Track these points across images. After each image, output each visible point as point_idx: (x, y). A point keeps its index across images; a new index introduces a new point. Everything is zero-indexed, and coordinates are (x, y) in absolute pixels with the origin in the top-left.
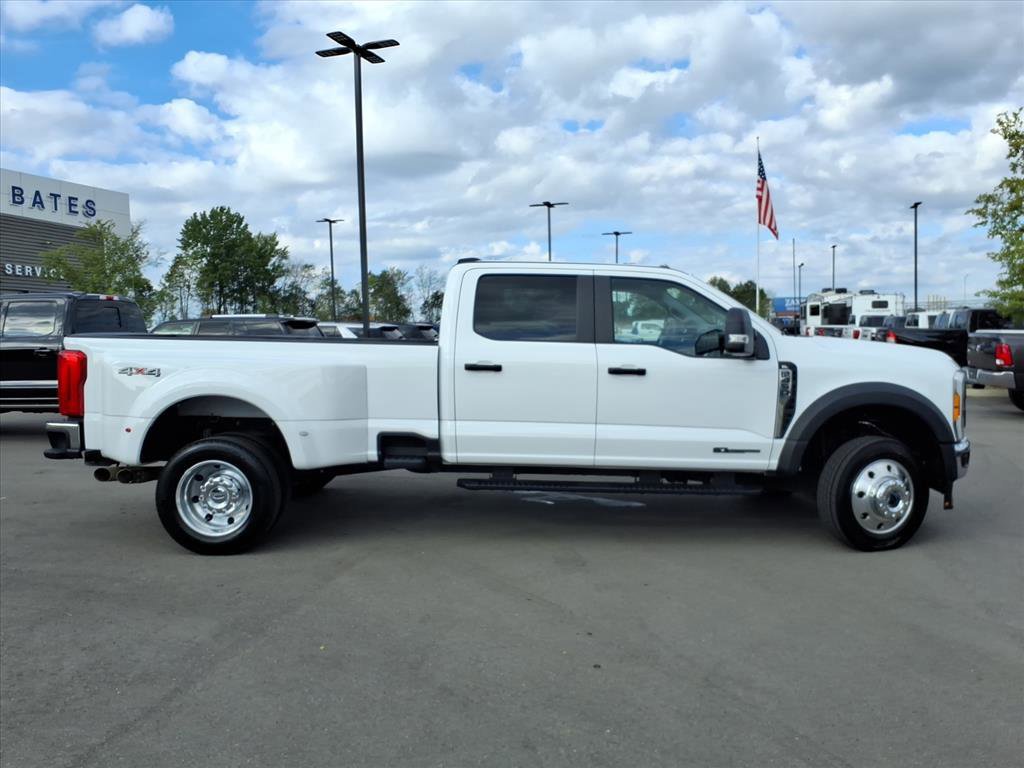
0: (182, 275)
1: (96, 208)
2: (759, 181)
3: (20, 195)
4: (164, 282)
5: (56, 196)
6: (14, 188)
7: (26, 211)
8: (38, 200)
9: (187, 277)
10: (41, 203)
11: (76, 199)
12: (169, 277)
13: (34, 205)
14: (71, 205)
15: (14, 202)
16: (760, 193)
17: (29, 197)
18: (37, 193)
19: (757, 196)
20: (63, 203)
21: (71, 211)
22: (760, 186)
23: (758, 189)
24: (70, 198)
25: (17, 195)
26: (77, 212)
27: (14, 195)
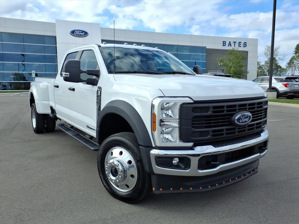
0: (293, 63)
1: (247, 44)
3: (225, 43)
4: (287, 65)
5: (235, 42)
6: (223, 42)
7: (227, 48)
8: (230, 44)
9: (295, 63)
10: (231, 45)
11: (241, 42)
12: (289, 64)
13: (228, 46)
14: (239, 44)
15: (223, 45)
17: (227, 44)
18: (230, 42)
20: (237, 44)
21: (239, 46)
24: (239, 42)
25: (224, 43)
26: (241, 46)
27: (223, 43)
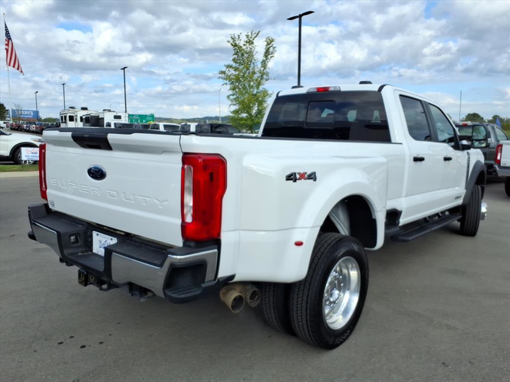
2: (6, 40)
16: (7, 47)
19: (6, 49)
22: (7, 43)
23: (6, 45)
